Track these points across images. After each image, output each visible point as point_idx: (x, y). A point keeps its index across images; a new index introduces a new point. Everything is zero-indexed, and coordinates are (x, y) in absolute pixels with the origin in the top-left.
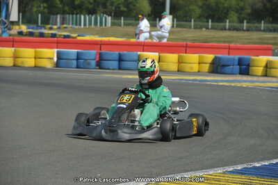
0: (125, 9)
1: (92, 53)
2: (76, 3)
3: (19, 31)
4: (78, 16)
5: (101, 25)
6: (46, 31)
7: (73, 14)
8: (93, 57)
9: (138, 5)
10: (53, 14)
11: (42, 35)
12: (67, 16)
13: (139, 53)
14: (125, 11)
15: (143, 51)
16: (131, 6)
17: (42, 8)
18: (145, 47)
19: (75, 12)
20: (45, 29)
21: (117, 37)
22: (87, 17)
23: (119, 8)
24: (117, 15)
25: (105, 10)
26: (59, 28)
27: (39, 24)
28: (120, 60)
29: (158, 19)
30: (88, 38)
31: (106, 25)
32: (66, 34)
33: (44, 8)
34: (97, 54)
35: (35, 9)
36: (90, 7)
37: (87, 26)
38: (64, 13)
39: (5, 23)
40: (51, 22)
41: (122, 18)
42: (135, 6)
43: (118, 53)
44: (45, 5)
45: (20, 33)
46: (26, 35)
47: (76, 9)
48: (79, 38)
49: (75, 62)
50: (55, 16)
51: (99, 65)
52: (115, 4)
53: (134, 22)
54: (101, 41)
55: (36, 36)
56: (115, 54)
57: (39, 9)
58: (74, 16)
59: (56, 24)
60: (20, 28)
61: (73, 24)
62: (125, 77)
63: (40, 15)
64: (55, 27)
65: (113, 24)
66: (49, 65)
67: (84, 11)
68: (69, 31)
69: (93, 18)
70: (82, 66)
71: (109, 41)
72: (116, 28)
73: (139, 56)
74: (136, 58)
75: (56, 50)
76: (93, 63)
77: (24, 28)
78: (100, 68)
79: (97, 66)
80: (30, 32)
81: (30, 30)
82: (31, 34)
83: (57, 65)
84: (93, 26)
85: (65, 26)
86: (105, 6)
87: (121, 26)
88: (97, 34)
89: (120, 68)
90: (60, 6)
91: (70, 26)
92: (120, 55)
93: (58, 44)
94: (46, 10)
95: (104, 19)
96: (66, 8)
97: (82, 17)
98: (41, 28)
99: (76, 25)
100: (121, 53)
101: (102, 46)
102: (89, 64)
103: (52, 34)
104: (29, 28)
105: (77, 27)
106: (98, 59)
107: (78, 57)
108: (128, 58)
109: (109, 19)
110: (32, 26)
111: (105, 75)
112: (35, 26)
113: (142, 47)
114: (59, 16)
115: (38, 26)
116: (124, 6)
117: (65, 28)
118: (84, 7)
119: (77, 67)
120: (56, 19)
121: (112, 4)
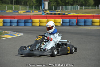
0: (84, 3)
1: (74, 20)
2: (67, 2)
3: (47, 13)
4: (67, 6)
5: (76, 9)
6: (56, 12)
7: (65, 6)
8: (75, 21)
9: (89, 1)
10: (58, 6)
11: (55, 14)
12: (63, 7)
13: (92, 19)
14: (85, 4)
15: (93, 18)
16: (87, 2)
17: (54, 4)
18: (94, 17)
19: (66, 5)
20: (56, 11)
21: (82, 13)
22: (71, 7)
23: (82, 3)
24: (81, 5)
25: (77, 4)
26: (61, 11)
27: (54, 10)
28: (85, 22)
29: (97, 6)
30: (72, 14)
31: (77, 9)
32: (64, 13)
33: (55, 4)
34: (76, 20)
35: (52, 5)
36: (72, 3)
37: (71, 10)
38: (62, 5)
39: (43, 10)
40: (58, 9)
41: (83, 6)
42: (88, 2)
43: (84, 19)
44: (56, 3)
45: (47, 14)
46: (49, 14)
47: (67, 4)
48: (69, 14)
49: (68, 23)
50: (59, 7)
51: (77, 24)
52: (81, 1)
53: (88, 7)
54: (77, 15)
55: (53, 15)
56: (83, 20)
57: (53, 4)
58: (66, 6)
59: (59, 10)
60: (47, 12)
61: (65, 9)
62: (87, 28)
63: (54, 7)
64: (59, 11)
65: (80, 9)
66: (59, 25)
67: (69, 5)
68: (64, 12)
69: (73, 7)
70: (71, 25)
71: (80, 15)
72: (81, 10)
73: (92, 20)
74: (91, 21)
75: (61, 19)
76: (75, 23)
77: (48, 12)
78: (77, 25)
79: (76, 24)
80: (51, 13)
81: (51, 12)
82: (51, 14)
83: (62, 25)
84: (73, 10)
85: (63, 10)
86: (77, 2)
87: (83, 9)
88: (75, 13)
89: (85, 25)
90: (61, 3)
91: (65, 10)
92: (85, 20)
93: (62, 17)
94: (56, 5)
95: (77, 7)
96: (63, 4)
97: (69, 7)
98: (54, 11)
99: (67, 9)
100: (85, 19)
101: (78, 17)
102: (73, 24)
103: (59, 13)
104: (50, 12)
105: (67, 10)
106: (77, 22)
107: (70, 21)
108: (88, 21)
109: (79, 7)
110: (51, 11)
111: (80, 28)
112: (52, 11)
113: (93, 17)
114: (60, 7)
115: (53, 11)
116: (84, 2)
117: (63, 11)
118: (69, 3)
119: (69, 25)
120: (60, 8)
121: (80, 1)
